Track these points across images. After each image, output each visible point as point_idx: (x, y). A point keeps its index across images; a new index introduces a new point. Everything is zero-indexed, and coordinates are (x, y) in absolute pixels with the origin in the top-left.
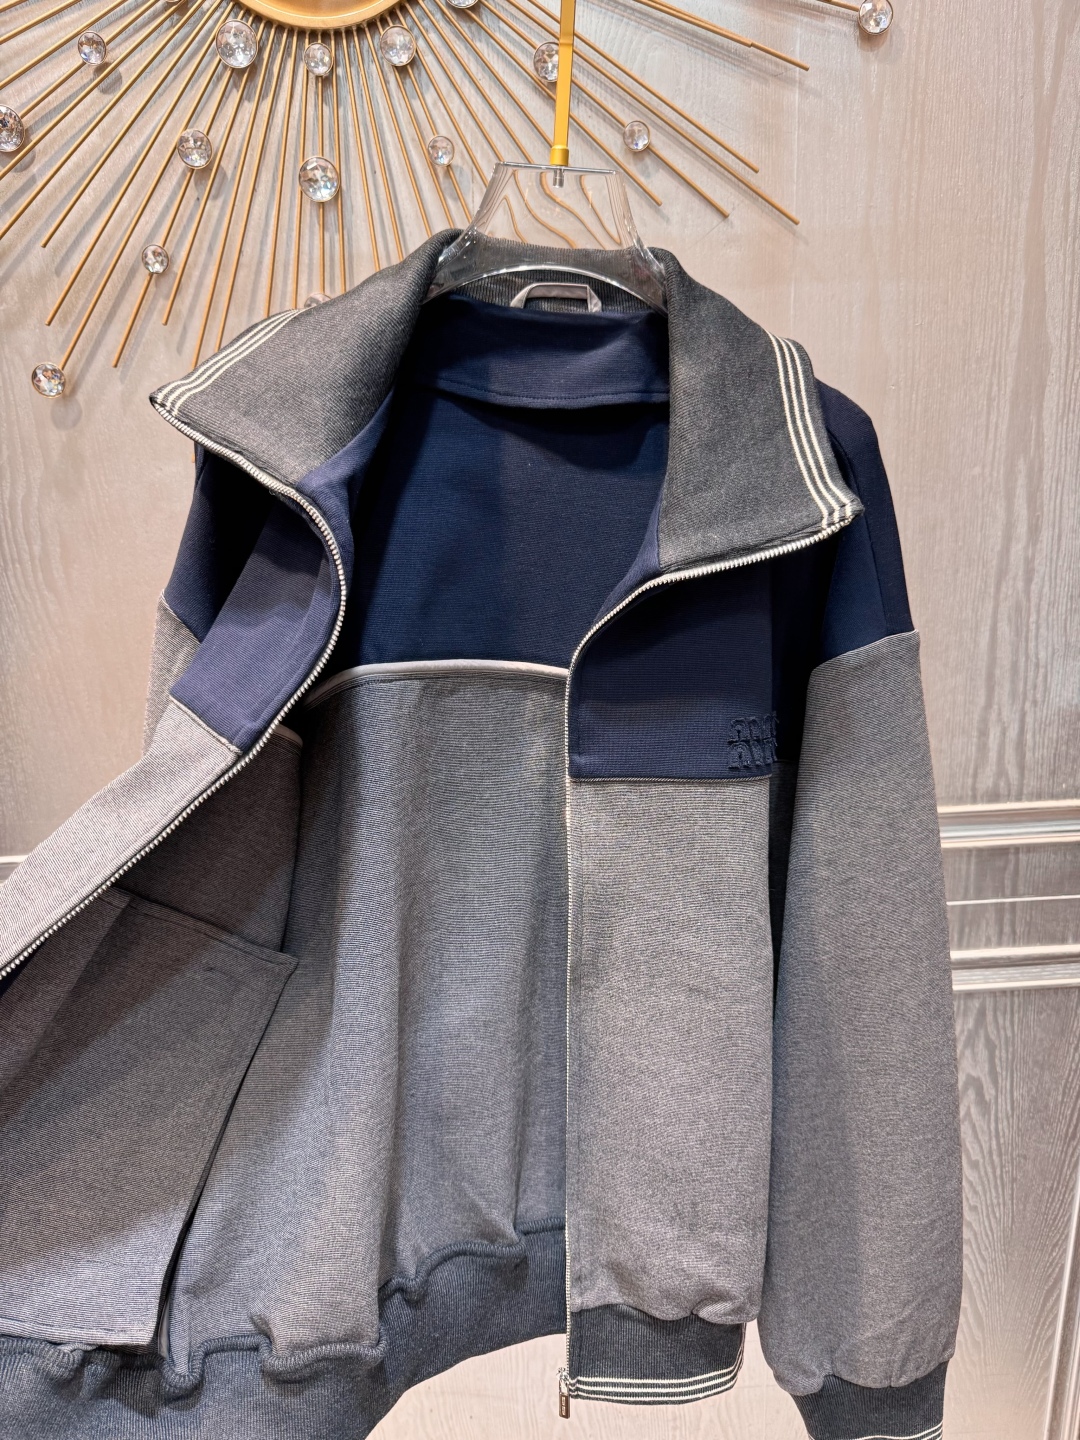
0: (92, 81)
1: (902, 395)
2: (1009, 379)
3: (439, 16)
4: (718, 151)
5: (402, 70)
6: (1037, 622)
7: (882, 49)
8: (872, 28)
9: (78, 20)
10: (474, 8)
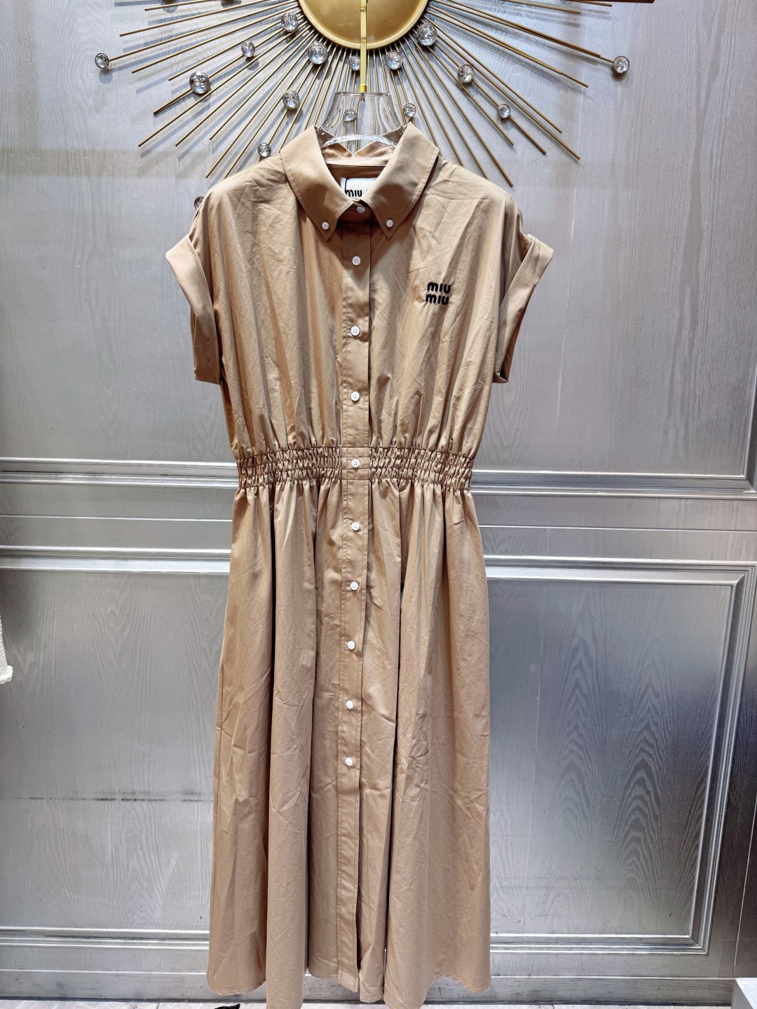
0: (245, 64)
1: (628, 248)
2: (682, 245)
3: (414, 49)
4: (543, 121)
5: (394, 72)
6: (695, 373)
7: (624, 81)
8: (619, 70)
9: (243, 35)
10: (432, 46)
